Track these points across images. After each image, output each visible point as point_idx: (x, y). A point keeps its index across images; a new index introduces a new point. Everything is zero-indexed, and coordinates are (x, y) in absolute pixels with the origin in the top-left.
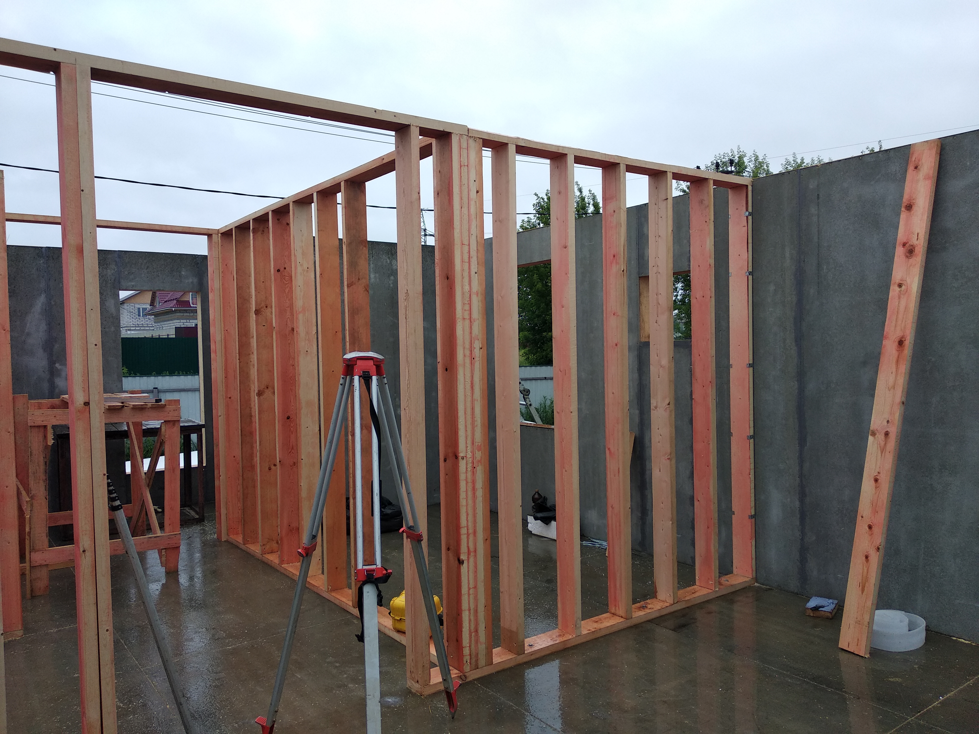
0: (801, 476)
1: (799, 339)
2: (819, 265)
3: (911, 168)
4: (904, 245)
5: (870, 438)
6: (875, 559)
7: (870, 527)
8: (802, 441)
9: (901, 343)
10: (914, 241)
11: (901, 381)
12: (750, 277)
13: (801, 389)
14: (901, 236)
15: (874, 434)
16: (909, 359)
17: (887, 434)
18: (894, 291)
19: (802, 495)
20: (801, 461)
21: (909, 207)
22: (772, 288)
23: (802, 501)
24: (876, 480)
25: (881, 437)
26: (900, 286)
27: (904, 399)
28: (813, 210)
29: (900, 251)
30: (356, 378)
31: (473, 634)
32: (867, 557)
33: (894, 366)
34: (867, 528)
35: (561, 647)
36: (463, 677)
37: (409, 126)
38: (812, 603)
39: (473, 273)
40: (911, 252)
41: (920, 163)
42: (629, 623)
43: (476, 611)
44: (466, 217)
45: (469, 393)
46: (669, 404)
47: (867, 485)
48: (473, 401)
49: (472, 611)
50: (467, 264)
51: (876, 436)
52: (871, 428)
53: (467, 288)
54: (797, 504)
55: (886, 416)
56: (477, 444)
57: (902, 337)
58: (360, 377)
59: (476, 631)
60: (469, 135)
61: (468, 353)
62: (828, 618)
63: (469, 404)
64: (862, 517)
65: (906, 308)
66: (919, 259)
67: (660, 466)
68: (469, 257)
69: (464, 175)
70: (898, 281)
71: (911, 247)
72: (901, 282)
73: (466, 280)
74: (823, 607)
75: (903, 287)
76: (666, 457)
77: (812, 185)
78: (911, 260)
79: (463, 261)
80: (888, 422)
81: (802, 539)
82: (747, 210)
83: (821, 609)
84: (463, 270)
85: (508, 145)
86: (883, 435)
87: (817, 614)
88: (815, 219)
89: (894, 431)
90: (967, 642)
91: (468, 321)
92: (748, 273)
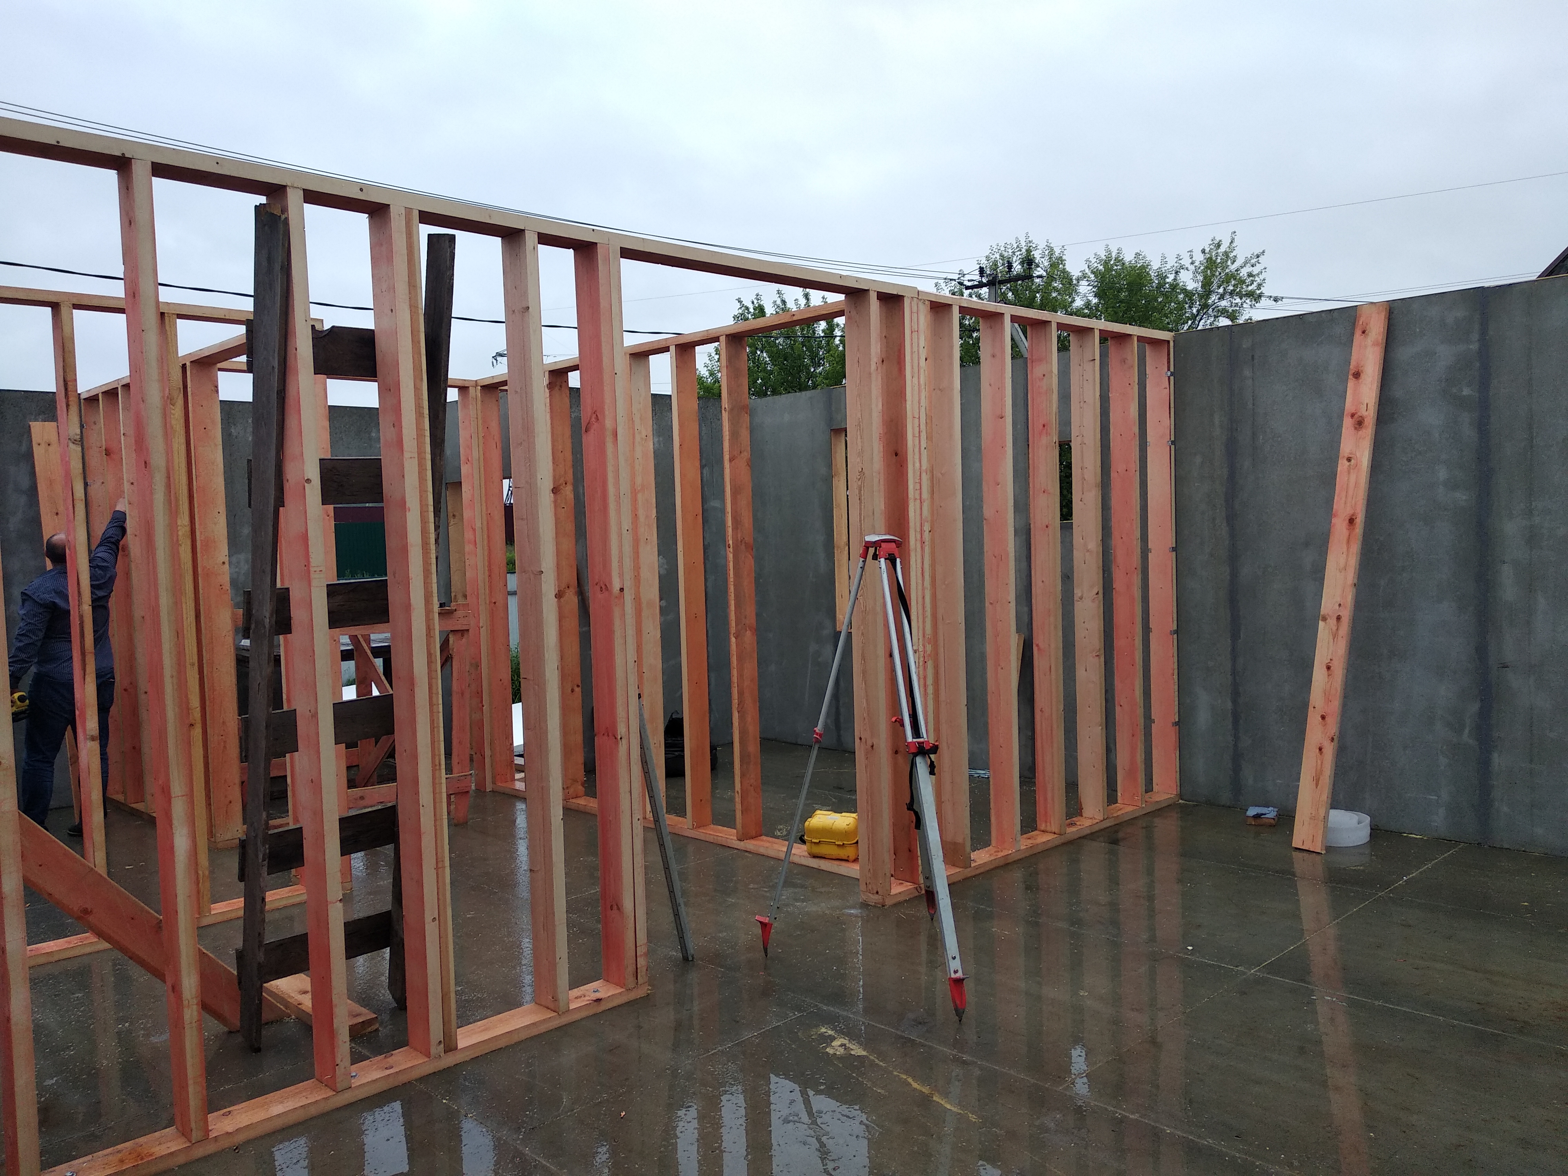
0: (1234, 673)
1: (1231, 518)
2: (1254, 436)
3: (1358, 333)
4: (1353, 416)
5: (1321, 624)
6: (1330, 750)
7: (1323, 717)
8: (1235, 635)
9: (1351, 521)
10: (1363, 412)
11: (1353, 562)
12: (1173, 447)
13: (1234, 574)
14: (1349, 406)
15: (1324, 619)
16: (1360, 537)
17: (1339, 618)
18: (1342, 465)
19: (1235, 695)
20: (1234, 656)
21: (1357, 375)
22: (1198, 459)
23: (1235, 702)
24: (1328, 668)
25: (1332, 622)
26: (1349, 460)
27: (1356, 581)
28: (1247, 373)
29: (1348, 422)
32: (1320, 749)
33: (1345, 546)
34: (1320, 719)
35: (1002, 863)
37: (868, 290)
38: (1252, 811)
39: (922, 448)
40: (1360, 424)
41: (1368, 327)
42: (1063, 839)
44: (916, 388)
45: (920, 581)
46: (1097, 594)
47: (1319, 675)
48: (923, 589)
50: (917, 439)
51: (1327, 621)
52: (1322, 613)
53: (917, 465)
54: (1229, 705)
55: (1338, 599)
56: (927, 637)
57: (1353, 515)
60: (920, 298)
61: (919, 537)
62: (1271, 826)
63: (920, 593)
64: (1314, 708)
65: (1356, 484)
66: (1368, 432)
67: (1086, 666)
68: (919, 432)
69: (915, 340)
70: (1346, 455)
71: (1360, 419)
72: (1350, 456)
73: (917, 456)
74: (1265, 814)
75: (1353, 461)
76: (1094, 654)
77: (1246, 344)
78: (1360, 433)
79: (914, 436)
80: (1340, 605)
81: (1235, 745)
82: (1169, 370)
83: (1263, 816)
84: (914, 445)
85: (952, 307)
86: (1335, 619)
87: (1259, 821)
88: (1249, 382)
89: (1347, 614)
90: (1418, 837)
91: (918, 501)
92: (1170, 443)
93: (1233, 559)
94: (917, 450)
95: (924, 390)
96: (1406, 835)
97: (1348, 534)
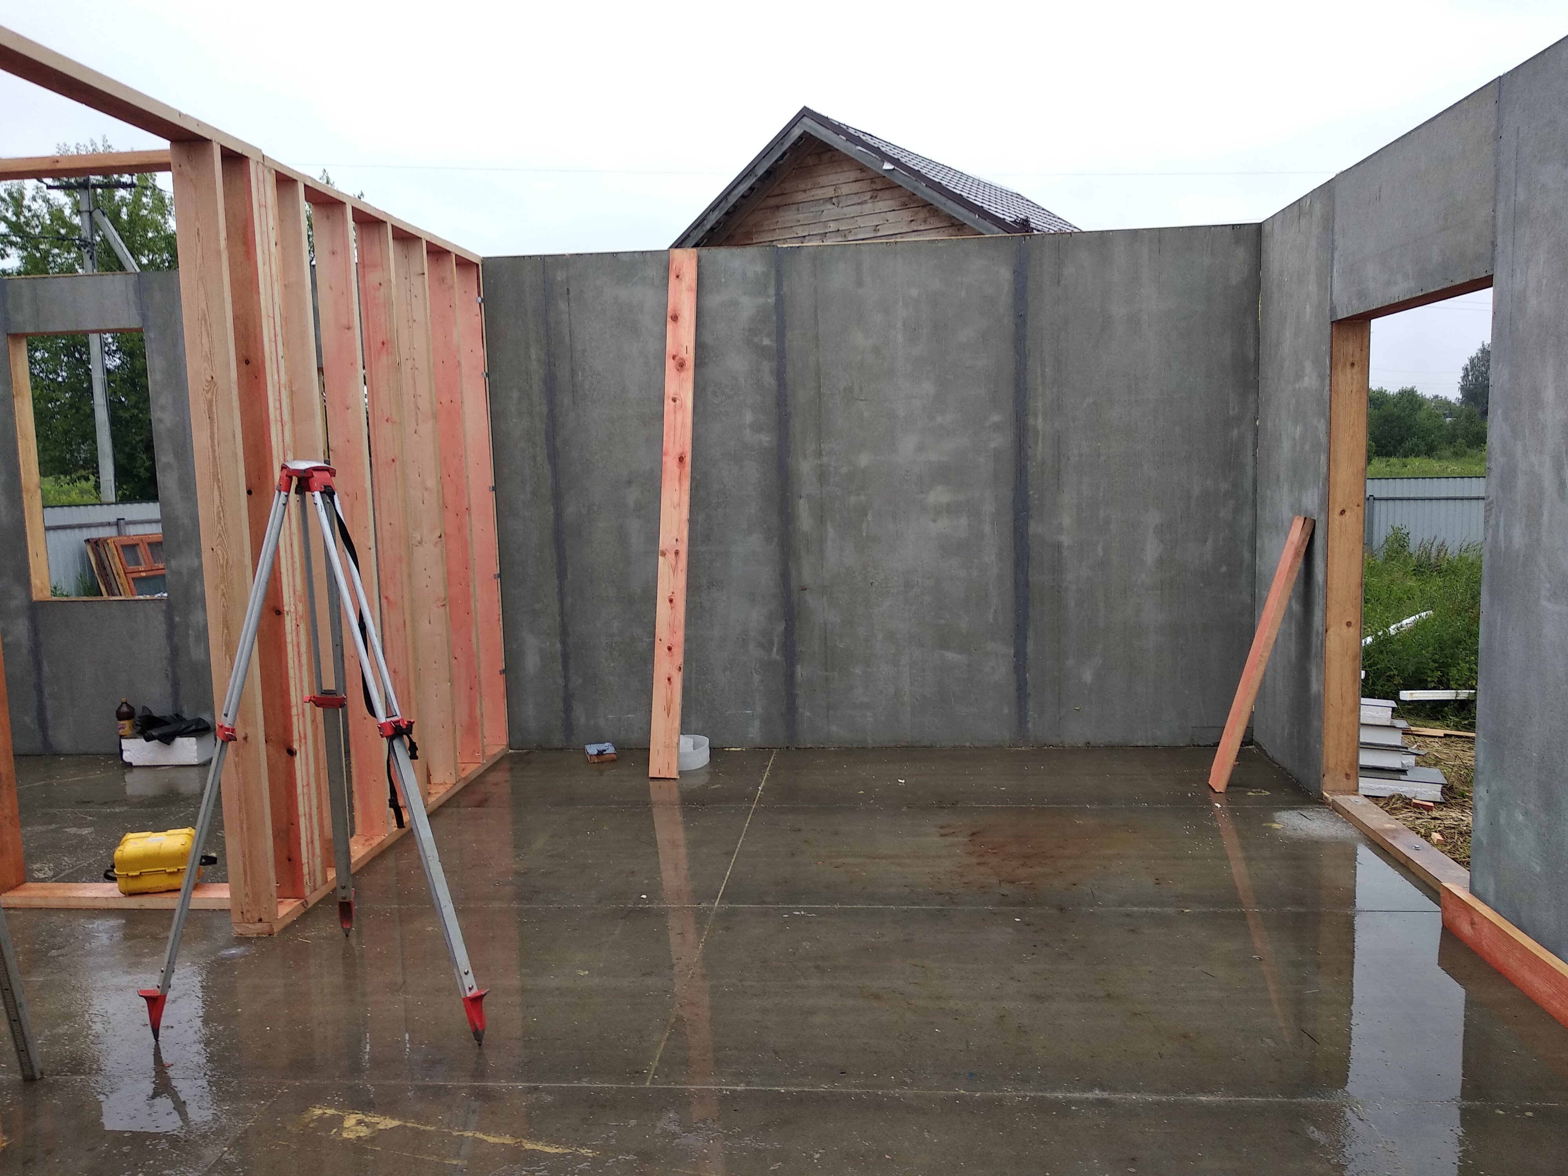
0: (562, 613)
1: (553, 456)
2: (573, 371)
3: (672, 278)
4: (674, 357)
5: (661, 558)
6: (677, 679)
7: (670, 649)
8: (562, 575)
9: (681, 459)
10: (683, 354)
11: (686, 498)
12: (487, 379)
13: (559, 513)
14: (670, 349)
15: (664, 554)
16: (689, 475)
17: (677, 553)
18: (668, 405)
19: (565, 636)
20: (562, 596)
21: (675, 318)
22: (515, 394)
23: (564, 643)
24: (671, 601)
25: (671, 556)
26: (674, 400)
27: (689, 516)
28: (563, 306)
29: (670, 364)
30: (317, 494)
31: (310, 846)
32: (669, 679)
33: (677, 483)
34: (667, 650)
36: (305, 903)
37: (211, 141)
38: (592, 749)
39: (280, 357)
40: (681, 365)
41: (681, 272)
43: (310, 815)
44: (269, 278)
46: (440, 537)
47: (662, 609)
49: (307, 815)
51: (666, 556)
52: (660, 548)
53: (276, 377)
54: (558, 646)
55: (675, 535)
57: (682, 454)
58: (321, 493)
59: (312, 842)
60: (265, 164)
62: (613, 761)
64: (660, 640)
65: (683, 423)
66: (689, 374)
67: (430, 617)
69: (264, 217)
70: (671, 396)
71: (681, 361)
72: (675, 396)
73: (275, 366)
74: (605, 751)
75: (678, 401)
76: (439, 604)
77: (560, 276)
78: (682, 374)
79: (270, 340)
80: (677, 540)
81: (566, 686)
82: (479, 295)
83: (604, 753)
84: (271, 353)
85: (297, 183)
86: (674, 554)
87: (602, 758)
88: (565, 317)
89: (684, 549)
90: (738, 749)
91: (279, 424)
92: (485, 374)
93: (557, 498)
94: (274, 358)
95: (276, 283)
96: (727, 749)
97: (679, 472)
